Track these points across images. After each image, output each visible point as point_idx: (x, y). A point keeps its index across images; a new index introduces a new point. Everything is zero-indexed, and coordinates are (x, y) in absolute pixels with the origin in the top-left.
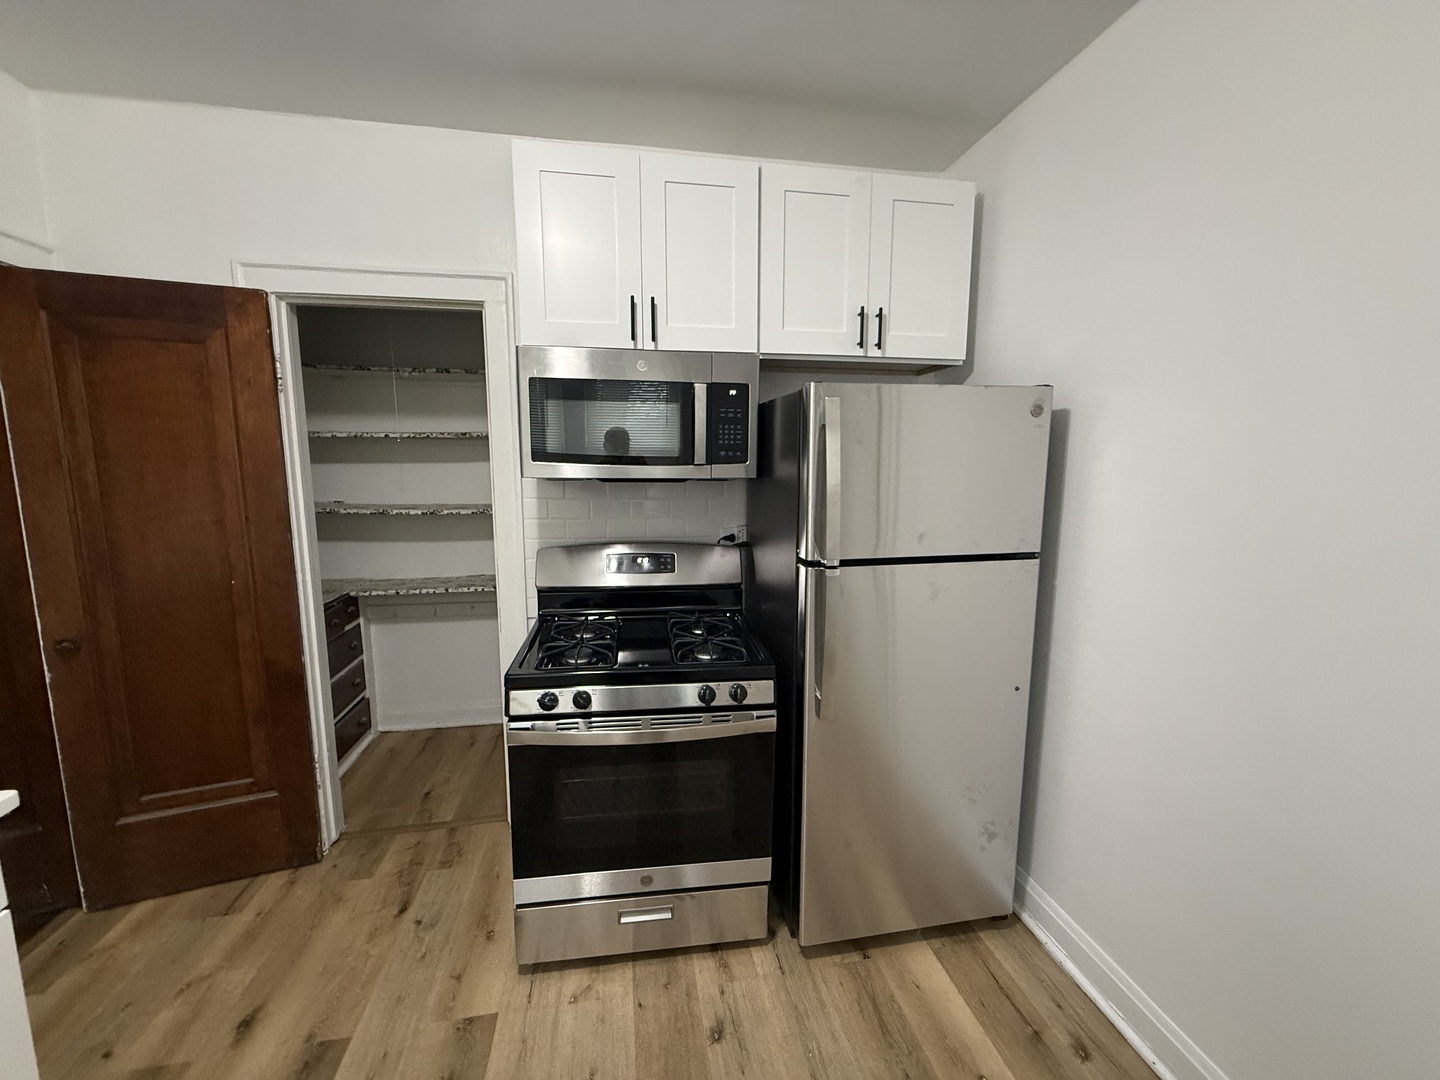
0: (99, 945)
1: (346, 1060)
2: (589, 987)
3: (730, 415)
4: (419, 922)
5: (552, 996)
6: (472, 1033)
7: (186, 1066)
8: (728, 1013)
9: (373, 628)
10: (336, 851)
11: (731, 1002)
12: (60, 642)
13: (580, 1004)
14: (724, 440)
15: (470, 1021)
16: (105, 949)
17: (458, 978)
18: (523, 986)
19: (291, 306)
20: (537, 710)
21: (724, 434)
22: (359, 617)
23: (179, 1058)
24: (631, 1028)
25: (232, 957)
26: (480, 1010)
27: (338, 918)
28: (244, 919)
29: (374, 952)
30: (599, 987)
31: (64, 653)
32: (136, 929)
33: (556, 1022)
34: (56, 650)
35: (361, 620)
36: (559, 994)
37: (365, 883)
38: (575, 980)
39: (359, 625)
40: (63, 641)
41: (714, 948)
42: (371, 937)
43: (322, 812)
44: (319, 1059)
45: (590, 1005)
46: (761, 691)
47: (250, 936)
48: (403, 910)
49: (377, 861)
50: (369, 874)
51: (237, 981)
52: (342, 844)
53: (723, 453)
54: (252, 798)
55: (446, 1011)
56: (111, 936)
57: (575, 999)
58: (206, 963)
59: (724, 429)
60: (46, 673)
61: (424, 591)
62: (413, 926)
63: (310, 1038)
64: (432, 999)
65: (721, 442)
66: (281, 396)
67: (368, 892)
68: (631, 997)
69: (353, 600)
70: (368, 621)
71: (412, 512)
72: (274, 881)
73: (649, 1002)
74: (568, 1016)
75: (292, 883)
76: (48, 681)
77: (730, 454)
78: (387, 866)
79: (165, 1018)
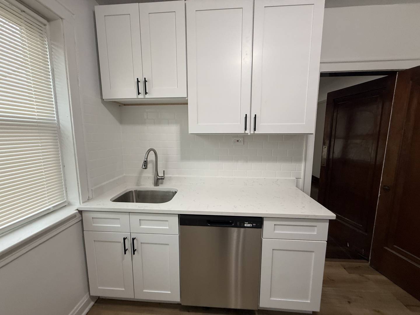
0: (367, 275)
12: (385, 186)
31: (385, 190)
34: (384, 188)
40: (386, 186)
56: (370, 276)
60: (379, 193)
76: (379, 196)
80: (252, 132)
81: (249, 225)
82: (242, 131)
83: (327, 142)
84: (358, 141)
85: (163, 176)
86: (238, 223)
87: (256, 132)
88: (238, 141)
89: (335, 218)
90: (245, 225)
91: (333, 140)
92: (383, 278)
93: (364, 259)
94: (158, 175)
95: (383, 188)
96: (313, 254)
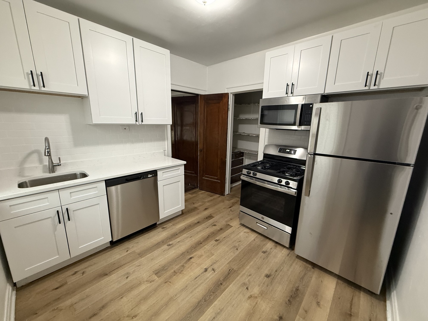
1: (213, 219)
2: (248, 232)
3: (309, 112)
4: (231, 210)
5: (242, 230)
6: (228, 226)
7: (199, 209)
8: (269, 251)
9: (246, 160)
10: (227, 196)
11: (271, 251)
12: (200, 149)
13: (245, 233)
14: (306, 119)
15: (229, 225)
16: (198, 194)
17: (231, 219)
18: (239, 226)
19: (233, 95)
20: (246, 174)
21: (307, 118)
22: (243, 156)
23: (199, 208)
24: (250, 241)
25: (208, 201)
26: (231, 224)
27: (222, 204)
28: (212, 198)
29: (223, 210)
30: (250, 234)
32: (202, 193)
33: (240, 233)
35: (244, 157)
36: (243, 230)
37: (228, 202)
38: (247, 230)
39: (243, 158)
41: (277, 243)
42: (224, 208)
43: (226, 188)
44: (210, 217)
45: (247, 235)
46: (293, 184)
47: (211, 200)
48: (230, 207)
49: (231, 200)
50: (229, 201)
51: (208, 204)
52: (228, 195)
53: (306, 123)
54: (217, 181)
55: (227, 222)
56: (199, 193)
57: (245, 232)
58: (206, 200)
59: (307, 116)
61: (254, 153)
62: (230, 210)
63: (211, 214)
64: (226, 219)
65: (305, 120)
66: (229, 112)
67: (227, 202)
68: (254, 238)
69: (243, 153)
70: (245, 158)
71: (254, 135)
72: (218, 195)
73: (256, 240)
74: (242, 234)
75: (219, 197)
76: (199, 154)
77: (308, 123)
78: (232, 201)
79: (200, 204)
80: (140, 123)
81: (151, 176)
82: (134, 122)
83: (173, 128)
84: (188, 128)
85: (59, 162)
86: (145, 176)
87: (142, 123)
88: (125, 129)
89: (186, 163)
90: (149, 176)
91: (176, 127)
92: (204, 191)
93: (196, 188)
94: (52, 163)
95: (200, 151)
96: (180, 182)
